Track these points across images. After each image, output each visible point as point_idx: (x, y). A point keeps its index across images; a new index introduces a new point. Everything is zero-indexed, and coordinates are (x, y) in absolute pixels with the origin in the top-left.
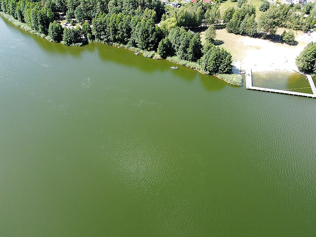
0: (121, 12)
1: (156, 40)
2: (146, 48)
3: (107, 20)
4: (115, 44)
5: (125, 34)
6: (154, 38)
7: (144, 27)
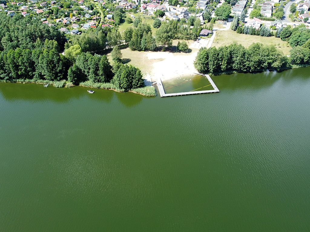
0: (19, 47)
1: (64, 69)
2: (56, 78)
3: (4, 57)
4: (20, 81)
5: (29, 69)
6: (61, 67)
7: (48, 58)
